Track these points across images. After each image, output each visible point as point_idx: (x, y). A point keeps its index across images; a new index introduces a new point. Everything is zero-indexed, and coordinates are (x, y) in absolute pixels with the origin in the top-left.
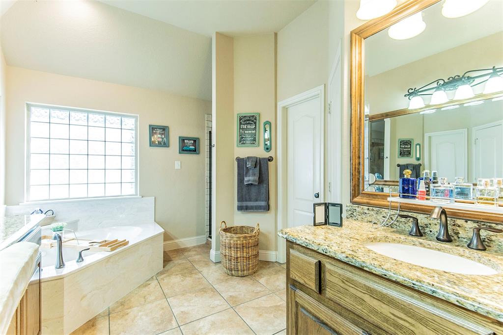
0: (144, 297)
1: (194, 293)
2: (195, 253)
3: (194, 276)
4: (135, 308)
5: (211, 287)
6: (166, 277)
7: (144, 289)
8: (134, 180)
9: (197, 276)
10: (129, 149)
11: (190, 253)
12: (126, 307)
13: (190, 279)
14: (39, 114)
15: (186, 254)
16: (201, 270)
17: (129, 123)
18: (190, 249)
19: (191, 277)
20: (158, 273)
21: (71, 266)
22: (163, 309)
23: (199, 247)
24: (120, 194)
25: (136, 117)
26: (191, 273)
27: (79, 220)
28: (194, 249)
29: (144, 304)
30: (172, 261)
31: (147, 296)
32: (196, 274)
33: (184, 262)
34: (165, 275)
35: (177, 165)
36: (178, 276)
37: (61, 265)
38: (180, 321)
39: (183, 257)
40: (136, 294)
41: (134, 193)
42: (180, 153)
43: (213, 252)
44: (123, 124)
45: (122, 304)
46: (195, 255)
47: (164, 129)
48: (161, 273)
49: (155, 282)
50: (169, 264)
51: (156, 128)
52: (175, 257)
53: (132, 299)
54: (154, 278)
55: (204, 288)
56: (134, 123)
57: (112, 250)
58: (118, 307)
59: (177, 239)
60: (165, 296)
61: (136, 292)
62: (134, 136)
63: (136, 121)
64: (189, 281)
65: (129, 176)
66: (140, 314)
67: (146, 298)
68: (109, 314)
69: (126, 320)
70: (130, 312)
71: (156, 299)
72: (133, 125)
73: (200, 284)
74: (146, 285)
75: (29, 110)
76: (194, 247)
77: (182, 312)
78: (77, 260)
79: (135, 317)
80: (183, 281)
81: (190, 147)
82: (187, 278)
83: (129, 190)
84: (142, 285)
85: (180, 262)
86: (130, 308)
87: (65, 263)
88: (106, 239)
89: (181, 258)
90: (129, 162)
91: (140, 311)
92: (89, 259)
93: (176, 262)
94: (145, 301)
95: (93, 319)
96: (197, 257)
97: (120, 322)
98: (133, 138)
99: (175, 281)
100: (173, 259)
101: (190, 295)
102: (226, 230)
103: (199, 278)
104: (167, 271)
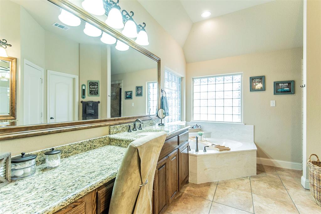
0: (238, 185)
1: (275, 201)
2: (287, 174)
3: (279, 189)
4: (231, 189)
5: (292, 204)
6: (257, 180)
7: (240, 181)
8: (240, 113)
9: (282, 191)
10: (237, 94)
11: (283, 173)
12: (226, 185)
13: (275, 190)
14: (197, 81)
15: (279, 172)
16: (289, 188)
17: (238, 78)
18: (284, 170)
19: (276, 189)
20: (252, 176)
21: (201, 152)
22: (247, 198)
23: (294, 171)
24: (232, 121)
25: (241, 74)
26: (277, 186)
27: (211, 132)
28: (287, 171)
29: (237, 189)
30: (265, 172)
31: (240, 186)
32: (282, 189)
33: (274, 176)
34: (256, 179)
35: (272, 103)
36: (266, 184)
37: (197, 150)
38: (256, 212)
39: (275, 173)
40: (234, 181)
41: (240, 121)
42: (274, 94)
43: (304, 179)
44: (234, 79)
45: (225, 183)
46: (287, 176)
47: (262, 79)
48: (254, 177)
49: (248, 180)
50: (262, 174)
51: (255, 79)
52: (268, 171)
53: (231, 183)
54: (249, 178)
55: (286, 202)
56: (240, 78)
57: (220, 150)
58: (223, 183)
59: (272, 158)
60: (251, 191)
61: (234, 180)
62: (240, 86)
63: (242, 76)
64: (273, 191)
65: (237, 111)
66: (233, 193)
67: (239, 186)
68: (217, 184)
69: (224, 192)
70: (228, 189)
71: (245, 190)
72: (240, 79)
73: (282, 197)
74: (242, 179)
75: (193, 80)
76: (289, 170)
77: (260, 207)
78: (203, 150)
79: (230, 193)
80: (269, 189)
81: (285, 89)
82: (272, 188)
83: (237, 119)
84: (239, 178)
85: (271, 175)
86: (228, 187)
87: (199, 150)
88: (220, 145)
89: (273, 173)
90: (237, 102)
91: (233, 191)
92: (209, 152)
93: (268, 174)
94: (238, 188)
95: (210, 183)
96: (288, 178)
97: (221, 191)
98: (239, 87)
99: (262, 185)
100: (267, 172)
101: (270, 199)
102: (315, 163)
103: (283, 193)
104: (259, 177)
